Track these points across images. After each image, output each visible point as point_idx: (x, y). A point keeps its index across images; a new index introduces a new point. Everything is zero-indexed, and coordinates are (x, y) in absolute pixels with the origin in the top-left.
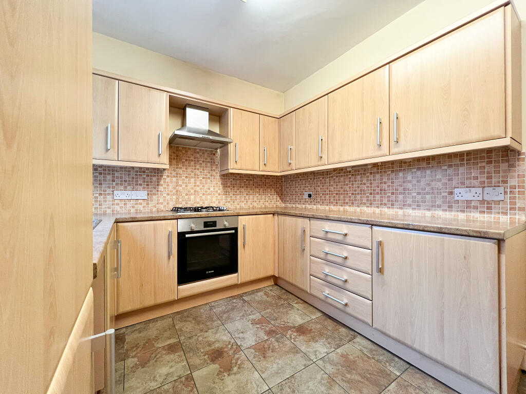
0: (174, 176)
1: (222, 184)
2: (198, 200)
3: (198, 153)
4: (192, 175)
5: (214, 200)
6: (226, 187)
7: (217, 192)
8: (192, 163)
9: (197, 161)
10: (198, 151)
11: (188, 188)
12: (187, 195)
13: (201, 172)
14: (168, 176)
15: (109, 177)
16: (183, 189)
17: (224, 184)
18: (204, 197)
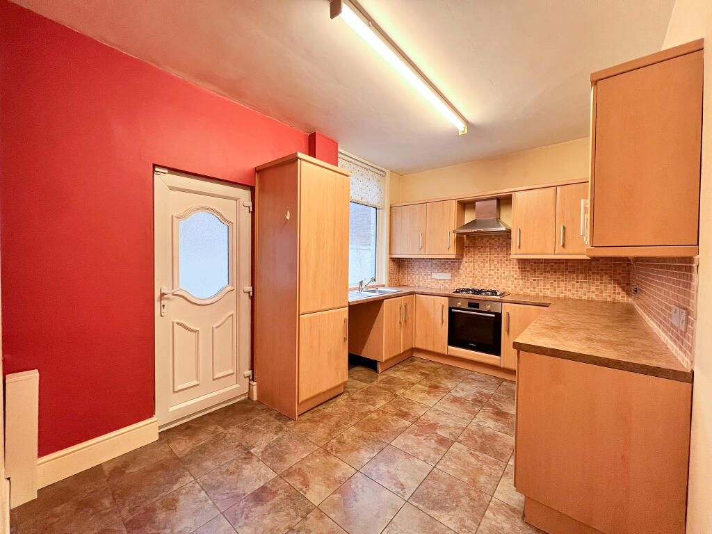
0: (471, 262)
1: (519, 268)
2: (492, 283)
3: (493, 239)
4: (487, 259)
5: (509, 284)
6: (525, 271)
7: (513, 276)
8: (488, 249)
9: (491, 247)
10: (493, 237)
11: (484, 271)
12: (481, 278)
13: (495, 257)
14: (466, 262)
15: (430, 264)
16: (479, 272)
17: (522, 268)
18: (498, 281)
